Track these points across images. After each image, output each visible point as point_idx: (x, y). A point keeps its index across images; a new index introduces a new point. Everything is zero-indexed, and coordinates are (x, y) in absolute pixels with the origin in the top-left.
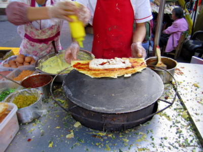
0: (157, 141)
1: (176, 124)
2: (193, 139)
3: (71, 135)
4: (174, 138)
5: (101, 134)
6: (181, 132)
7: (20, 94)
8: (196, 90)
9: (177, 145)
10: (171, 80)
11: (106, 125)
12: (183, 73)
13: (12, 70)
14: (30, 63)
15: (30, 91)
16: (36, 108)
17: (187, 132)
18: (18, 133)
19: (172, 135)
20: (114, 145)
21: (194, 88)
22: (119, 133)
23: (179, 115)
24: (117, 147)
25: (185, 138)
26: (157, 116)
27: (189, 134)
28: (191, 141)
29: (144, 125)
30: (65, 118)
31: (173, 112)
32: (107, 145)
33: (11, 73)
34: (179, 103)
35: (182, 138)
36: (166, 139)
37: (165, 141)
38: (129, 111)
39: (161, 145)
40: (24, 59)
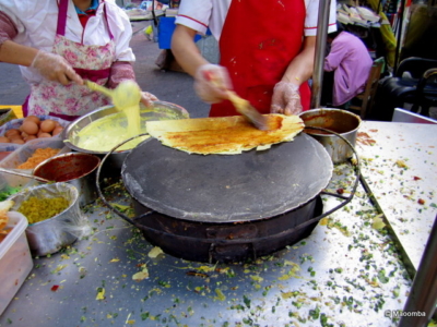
0: (322, 277)
1: (360, 242)
2: (396, 269)
3: (143, 274)
4: (356, 269)
5: (206, 268)
6: (370, 256)
7: (32, 195)
8: (401, 173)
9: (362, 282)
10: (349, 156)
11: (214, 250)
12: (374, 142)
13: (13, 149)
14: (51, 133)
15: (54, 187)
16: (68, 221)
17: (383, 256)
18: (30, 275)
19: (352, 264)
20: (232, 288)
21: (397, 170)
22: (243, 265)
23: (366, 224)
24: (240, 292)
25: (378, 268)
26: (321, 228)
27: (386, 261)
28: (392, 274)
29: (295, 247)
30: (130, 242)
31: (353, 218)
32: (218, 290)
33: (12, 155)
34: (366, 201)
35: (372, 268)
36: (339, 271)
37: (337, 275)
38: (261, 217)
39: (329, 284)
40: (39, 125)
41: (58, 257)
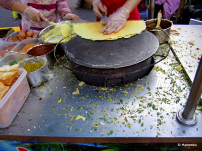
0: (153, 91)
1: (171, 76)
2: (186, 87)
3: (77, 92)
4: (168, 87)
5: (103, 89)
6: (175, 82)
7: (27, 62)
8: (191, 47)
9: (171, 92)
10: (167, 40)
11: (107, 81)
12: (179, 34)
13: (16, 44)
14: (32, 37)
15: (36, 59)
16: (43, 72)
17: (181, 82)
18: (30, 94)
19: (167, 85)
20: (115, 96)
21: (189, 45)
22: (119, 87)
23: (174, 69)
24: (118, 98)
25: (178, 86)
26: (153, 71)
27: (182, 84)
28: (184, 89)
29: (142, 79)
30: (70, 80)
31: (168, 67)
32: (109, 97)
33: (16, 47)
34: (174, 59)
35: (175, 87)
36: (161, 88)
37: (160, 90)
38: (126, 66)
39: (156, 93)
40: (26, 33)
41: (41, 88)
